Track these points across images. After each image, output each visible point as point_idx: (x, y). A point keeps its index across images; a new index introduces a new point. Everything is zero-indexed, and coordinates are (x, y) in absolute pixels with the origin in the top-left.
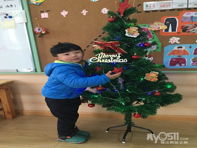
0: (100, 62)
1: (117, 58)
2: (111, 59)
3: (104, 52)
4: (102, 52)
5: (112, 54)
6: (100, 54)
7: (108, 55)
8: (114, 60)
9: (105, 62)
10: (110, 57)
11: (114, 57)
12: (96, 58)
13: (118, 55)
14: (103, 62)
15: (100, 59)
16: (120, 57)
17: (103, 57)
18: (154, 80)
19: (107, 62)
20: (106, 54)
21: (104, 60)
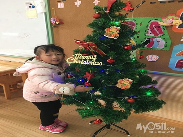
0: (77, 63)
1: (93, 61)
2: (87, 61)
3: (81, 53)
4: (79, 52)
5: (88, 56)
6: (77, 55)
7: (84, 56)
8: (90, 62)
9: (81, 63)
10: (87, 58)
11: (90, 59)
12: (72, 59)
13: (94, 57)
14: (79, 63)
15: (76, 59)
16: (96, 60)
17: (80, 58)
18: (125, 88)
19: (83, 63)
20: (83, 55)
21: (80, 61)
